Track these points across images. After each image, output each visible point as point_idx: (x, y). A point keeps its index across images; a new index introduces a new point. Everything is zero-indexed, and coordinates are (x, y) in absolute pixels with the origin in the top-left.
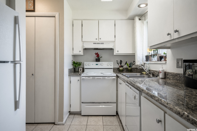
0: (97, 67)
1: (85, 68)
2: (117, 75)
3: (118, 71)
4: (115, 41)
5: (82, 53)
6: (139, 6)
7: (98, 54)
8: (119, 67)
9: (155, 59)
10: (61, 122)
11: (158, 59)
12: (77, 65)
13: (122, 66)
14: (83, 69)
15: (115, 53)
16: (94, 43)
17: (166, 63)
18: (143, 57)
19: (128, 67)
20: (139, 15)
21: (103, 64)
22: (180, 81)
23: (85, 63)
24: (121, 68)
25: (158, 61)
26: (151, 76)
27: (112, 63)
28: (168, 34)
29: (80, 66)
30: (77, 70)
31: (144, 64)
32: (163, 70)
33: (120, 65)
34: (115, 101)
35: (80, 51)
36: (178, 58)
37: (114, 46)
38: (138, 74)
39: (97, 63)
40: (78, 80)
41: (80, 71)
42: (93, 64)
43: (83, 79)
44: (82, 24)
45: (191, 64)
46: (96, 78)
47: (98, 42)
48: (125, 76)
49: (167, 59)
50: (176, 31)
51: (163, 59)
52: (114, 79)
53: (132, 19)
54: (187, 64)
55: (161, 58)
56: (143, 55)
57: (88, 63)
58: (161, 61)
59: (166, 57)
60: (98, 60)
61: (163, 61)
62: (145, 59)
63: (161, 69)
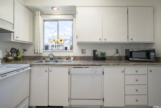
4: (14, 24)
15: (14, 39)
17: (73, 51)
50: (105, 39)
55: (66, 48)
58: (66, 50)
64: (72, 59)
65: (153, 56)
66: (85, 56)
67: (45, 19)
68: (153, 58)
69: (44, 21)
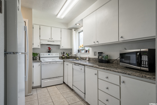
0: (49, 56)
1: (41, 57)
2: (63, 61)
3: (61, 58)
4: (61, 41)
5: (39, 47)
6: (76, 24)
7: (50, 48)
8: (62, 56)
9: (83, 52)
10: (30, 94)
11: (85, 51)
12: (35, 55)
13: (64, 55)
14: (40, 57)
15: (61, 48)
16: (48, 41)
17: (89, 54)
18: (76, 50)
19: (67, 56)
20: (74, 28)
21: (53, 54)
22: (95, 61)
23: (41, 54)
24: (63, 57)
25: (85, 52)
26: (82, 60)
27: (59, 53)
28: (94, 42)
29: (37, 56)
30: (35, 58)
31: (77, 54)
32: (88, 57)
33: (63, 55)
34: (63, 75)
35: (39, 46)
36: (95, 51)
37: (61, 43)
38: (75, 59)
39: (49, 53)
40: (39, 65)
41: (37, 59)
42: (47, 55)
43: (43, 64)
44: (40, 28)
45: (101, 54)
46: (52, 62)
47: (51, 41)
48: (70, 60)
49: (89, 52)
50: (97, 42)
51: (87, 52)
52: (62, 63)
53: (71, 29)
54: (99, 54)
55: (86, 51)
56: (76, 49)
57: (43, 54)
58: (86, 52)
59: (89, 51)
60: (49, 52)
61: (88, 53)
62: (77, 51)
63: (87, 56)
64: (87, 59)
65: (146, 62)
66: (95, 58)
67: (79, 31)
68: (146, 65)
69: (79, 33)
